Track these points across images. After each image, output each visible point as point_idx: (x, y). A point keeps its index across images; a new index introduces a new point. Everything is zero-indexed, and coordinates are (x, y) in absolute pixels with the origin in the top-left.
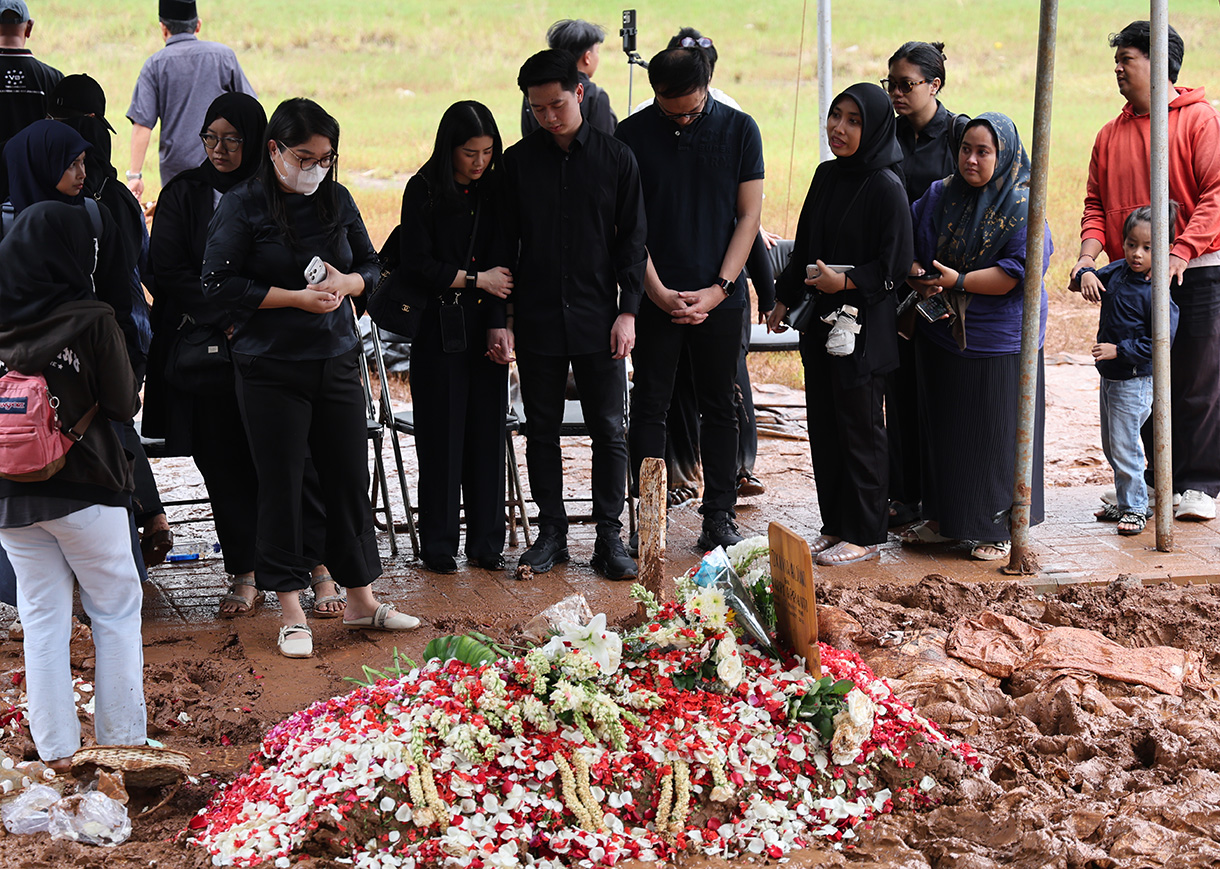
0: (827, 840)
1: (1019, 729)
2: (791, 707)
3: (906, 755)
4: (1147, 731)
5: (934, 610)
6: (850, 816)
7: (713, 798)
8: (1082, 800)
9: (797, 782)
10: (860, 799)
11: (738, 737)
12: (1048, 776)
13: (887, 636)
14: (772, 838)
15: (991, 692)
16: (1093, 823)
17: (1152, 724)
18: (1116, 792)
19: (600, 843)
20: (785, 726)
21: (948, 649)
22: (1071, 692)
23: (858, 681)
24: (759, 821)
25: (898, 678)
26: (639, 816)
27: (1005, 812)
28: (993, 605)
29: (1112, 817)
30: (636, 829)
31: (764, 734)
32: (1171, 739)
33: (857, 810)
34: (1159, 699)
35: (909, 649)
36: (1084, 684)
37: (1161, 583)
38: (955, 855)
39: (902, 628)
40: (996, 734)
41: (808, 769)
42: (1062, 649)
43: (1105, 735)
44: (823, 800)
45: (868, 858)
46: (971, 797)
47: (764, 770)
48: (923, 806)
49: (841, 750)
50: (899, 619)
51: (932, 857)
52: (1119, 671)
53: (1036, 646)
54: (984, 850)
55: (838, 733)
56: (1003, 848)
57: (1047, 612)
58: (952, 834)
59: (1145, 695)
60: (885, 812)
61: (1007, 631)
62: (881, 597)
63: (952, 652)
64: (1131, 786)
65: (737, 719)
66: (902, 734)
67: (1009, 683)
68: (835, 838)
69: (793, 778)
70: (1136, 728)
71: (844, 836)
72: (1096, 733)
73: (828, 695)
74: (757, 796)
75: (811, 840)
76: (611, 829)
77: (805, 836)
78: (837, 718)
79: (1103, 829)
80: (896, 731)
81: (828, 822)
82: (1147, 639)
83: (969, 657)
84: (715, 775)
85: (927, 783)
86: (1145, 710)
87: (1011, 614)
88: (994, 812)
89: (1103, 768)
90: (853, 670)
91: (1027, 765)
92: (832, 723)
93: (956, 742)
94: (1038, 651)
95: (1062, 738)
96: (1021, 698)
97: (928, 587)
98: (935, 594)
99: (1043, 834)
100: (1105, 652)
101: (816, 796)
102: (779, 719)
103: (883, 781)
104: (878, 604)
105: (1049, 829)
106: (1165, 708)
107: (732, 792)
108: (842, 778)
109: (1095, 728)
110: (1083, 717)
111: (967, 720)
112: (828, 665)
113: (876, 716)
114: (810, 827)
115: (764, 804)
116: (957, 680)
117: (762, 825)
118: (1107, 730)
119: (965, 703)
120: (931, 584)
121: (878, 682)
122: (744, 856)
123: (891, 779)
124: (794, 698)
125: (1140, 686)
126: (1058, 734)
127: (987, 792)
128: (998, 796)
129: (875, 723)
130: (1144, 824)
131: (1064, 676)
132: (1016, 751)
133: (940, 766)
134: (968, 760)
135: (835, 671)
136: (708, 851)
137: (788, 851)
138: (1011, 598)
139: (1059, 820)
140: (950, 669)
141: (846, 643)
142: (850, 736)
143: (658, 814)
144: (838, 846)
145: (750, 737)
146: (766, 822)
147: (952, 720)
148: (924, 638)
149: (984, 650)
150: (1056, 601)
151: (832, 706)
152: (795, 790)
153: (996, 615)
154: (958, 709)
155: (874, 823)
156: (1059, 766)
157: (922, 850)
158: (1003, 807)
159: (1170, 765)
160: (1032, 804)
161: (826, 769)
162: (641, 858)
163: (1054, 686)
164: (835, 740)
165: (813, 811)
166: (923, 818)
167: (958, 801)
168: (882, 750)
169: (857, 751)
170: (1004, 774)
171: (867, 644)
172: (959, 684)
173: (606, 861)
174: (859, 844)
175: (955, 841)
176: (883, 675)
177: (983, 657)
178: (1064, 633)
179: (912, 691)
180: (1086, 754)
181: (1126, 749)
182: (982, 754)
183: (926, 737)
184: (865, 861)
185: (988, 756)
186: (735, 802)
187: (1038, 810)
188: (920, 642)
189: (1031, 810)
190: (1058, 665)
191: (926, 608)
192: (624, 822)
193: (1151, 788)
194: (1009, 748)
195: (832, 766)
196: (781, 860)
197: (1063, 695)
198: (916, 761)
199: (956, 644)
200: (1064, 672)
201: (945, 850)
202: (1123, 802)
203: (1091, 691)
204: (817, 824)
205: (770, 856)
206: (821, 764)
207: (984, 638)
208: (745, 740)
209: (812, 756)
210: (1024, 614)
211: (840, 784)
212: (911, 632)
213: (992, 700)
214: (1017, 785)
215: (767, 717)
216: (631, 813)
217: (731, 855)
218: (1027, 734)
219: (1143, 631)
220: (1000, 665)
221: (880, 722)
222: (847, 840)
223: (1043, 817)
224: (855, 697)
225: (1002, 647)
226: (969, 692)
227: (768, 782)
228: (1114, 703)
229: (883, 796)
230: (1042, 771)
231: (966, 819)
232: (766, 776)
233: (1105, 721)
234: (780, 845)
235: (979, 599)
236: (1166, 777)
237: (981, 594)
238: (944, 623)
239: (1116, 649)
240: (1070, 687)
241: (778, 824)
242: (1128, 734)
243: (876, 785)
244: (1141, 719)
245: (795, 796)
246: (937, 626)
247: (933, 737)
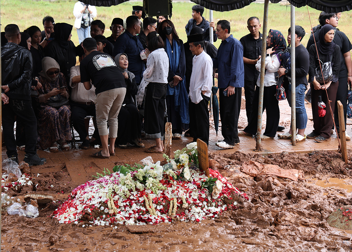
0: (211, 217)
1: (258, 190)
2: (202, 184)
3: (230, 196)
4: (289, 190)
5: (237, 160)
6: (216, 211)
7: (183, 207)
8: (273, 207)
9: (203, 203)
10: (219, 207)
11: (189, 192)
12: (265, 201)
13: (226, 166)
14: (197, 217)
15: (251, 180)
16: (276, 213)
17: (290, 188)
18: (281, 205)
19: (155, 218)
20: (200, 189)
21: (241, 170)
22: (271, 180)
23: (218, 178)
24: (194, 213)
25: (229, 177)
26: (165, 211)
27: (254, 210)
28: (252, 159)
29: (280, 211)
30: (164, 215)
31: (195, 191)
32: (295, 192)
33: (218, 210)
34: (292, 182)
35: (231, 170)
36: (274, 178)
37: (293, 153)
38: (242, 221)
39: (230, 165)
40: (252, 191)
41: (206, 200)
42: (269, 170)
43: (279, 191)
44: (210, 207)
45: (221, 222)
46: (246, 207)
47: (195, 200)
48: (234, 209)
49: (214, 195)
50: (229, 162)
51: (236, 222)
52: (283, 175)
53: (262, 169)
54: (249, 220)
55: (214, 191)
56: (254, 219)
57: (265, 161)
58: (241, 216)
59: (289, 181)
60: (225, 210)
61: (255, 165)
62: (224, 157)
63: (242, 170)
64: (286, 204)
65: (189, 187)
66: (229, 191)
67: (256, 178)
68: (213, 217)
69: (202, 202)
70: (287, 189)
71: (215, 216)
72: (277, 190)
73: (211, 181)
74: (194, 206)
75: (207, 217)
76: (157, 214)
77: (205, 216)
78: (214, 187)
79: (278, 214)
80: (228, 190)
81: (211, 213)
82: (289, 167)
83: (246, 172)
84: (183, 201)
85: (235, 203)
86: (289, 185)
87: (256, 161)
88: (252, 210)
89: (278, 199)
90: (217, 175)
91: (260, 199)
92: (212, 188)
93: (242, 193)
94: (263, 170)
95: (268, 192)
96: (259, 182)
97: (236, 154)
98: (238, 156)
99: (263, 216)
100: (279, 170)
101: (208, 206)
102: (199, 187)
103: (224, 203)
104: (224, 158)
105: (265, 215)
106: (294, 184)
107: (188, 205)
108: (214, 202)
109: (277, 189)
110: (274, 187)
111: (246, 187)
112: (211, 174)
113: (223, 187)
114: (206, 214)
115: (195, 208)
116: (243, 178)
117: (195, 214)
118: (279, 190)
119: (245, 183)
120: (237, 154)
121: (224, 178)
122: (190, 221)
123: (226, 202)
124: (203, 182)
125: (287, 179)
126: (268, 191)
127: (250, 205)
128: (253, 206)
129: (223, 188)
130: (288, 213)
131: (269, 176)
132: (257, 195)
133: (239, 199)
134: (245, 197)
135: (213, 175)
136: (181, 220)
137: (201, 220)
138: (256, 157)
139: (268, 212)
140: (241, 175)
141: (216, 168)
142: (217, 192)
143: (169, 211)
144: (213, 219)
145: (192, 192)
146: (196, 213)
147: (242, 187)
148: (235, 167)
149: (250, 170)
150: (267, 158)
151: (212, 184)
152: (203, 205)
153: (253, 161)
154: (243, 185)
155: (222, 213)
156: (268, 199)
157: (234, 220)
158: (254, 209)
159: (295, 199)
160: (261, 208)
161: (211, 200)
162: (165, 222)
163: (267, 179)
164: (213, 193)
165: (207, 210)
166: (234, 212)
167: (243, 208)
168: (224, 195)
169: (218, 195)
170: (254, 201)
171: (221, 169)
172: (243, 179)
173: (156, 223)
174: (219, 218)
175: (242, 217)
176: (225, 176)
177: (250, 172)
178: (269, 166)
179: (232, 180)
180: (274, 196)
181: (284, 195)
182: (249, 196)
183: (235, 192)
184: (220, 223)
185: (250, 196)
186: (188, 208)
187: (262, 210)
188: (234, 168)
189: (261, 210)
190: (267, 174)
191: (236, 160)
192: (161, 213)
193: (290, 204)
194: (256, 195)
195: (212, 199)
196: (199, 222)
197: (269, 181)
198: (233, 198)
199: (243, 169)
200: (269, 175)
201: (240, 220)
202: (283, 208)
203: (276, 180)
204: (208, 213)
205: (197, 221)
206: (209, 199)
207: (250, 167)
208: (191, 192)
209: (207, 197)
210: (259, 161)
211: (214, 204)
212: (232, 166)
213: (252, 182)
214: (257, 204)
215: (196, 187)
216: (163, 211)
217: (187, 221)
218: (260, 191)
219: (288, 165)
220: (254, 174)
221: (224, 188)
222: (216, 217)
223: (264, 211)
224: (218, 182)
225: (254, 169)
226: (246, 180)
227: (196, 203)
228: (281, 183)
229: (224, 207)
230: (264, 200)
231: (245, 212)
232: (196, 201)
233: (279, 188)
234: (199, 218)
235: (249, 157)
236: (294, 201)
237: (249, 156)
238: (240, 163)
239: (282, 170)
240: (271, 179)
241: (199, 213)
242: (285, 191)
243: (223, 204)
244: (288, 187)
245: (203, 206)
246: (238, 164)
247: (237, 192)
